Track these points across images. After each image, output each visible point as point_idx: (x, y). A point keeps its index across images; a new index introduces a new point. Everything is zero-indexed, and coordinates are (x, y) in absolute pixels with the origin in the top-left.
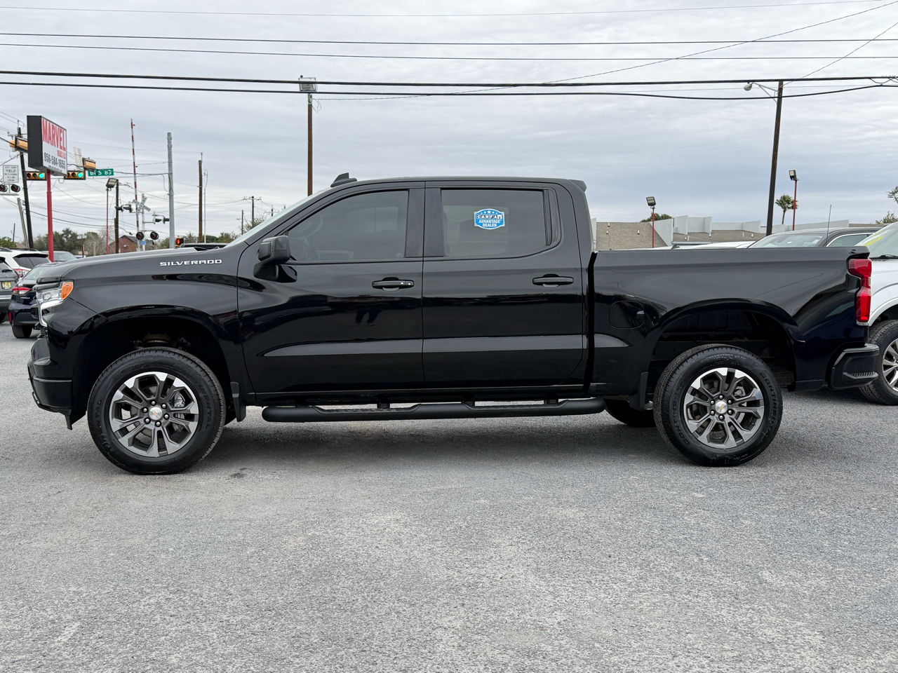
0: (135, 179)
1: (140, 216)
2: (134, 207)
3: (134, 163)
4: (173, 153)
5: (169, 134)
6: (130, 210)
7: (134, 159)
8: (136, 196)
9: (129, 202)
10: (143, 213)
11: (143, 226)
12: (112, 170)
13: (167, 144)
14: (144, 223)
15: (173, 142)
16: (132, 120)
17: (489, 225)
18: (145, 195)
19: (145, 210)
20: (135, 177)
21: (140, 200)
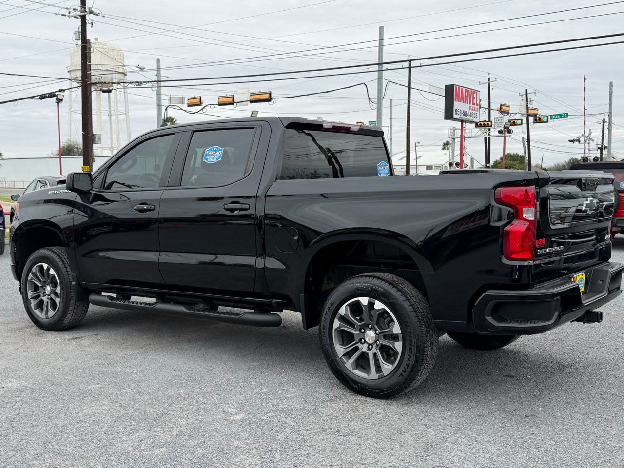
0: (585, 119)
1: (587, 145)
2: (582, 140)
3: (585, 107)
4: (613, 97)
5: (611, 83)
6: (579, 141)
7: (585, 104)
8: (585, 131)
9: (579, 136)
10: (589, 143)
11: (589, 153)
12: (567, 114)
13: (609, 90)
14: (589, 150)
15: (614, 89)
16: (584, 75)
17: (212, 160)
18: (591, 131)
19: (591, 141)
20: (585, 117)
21: (587, 134)
